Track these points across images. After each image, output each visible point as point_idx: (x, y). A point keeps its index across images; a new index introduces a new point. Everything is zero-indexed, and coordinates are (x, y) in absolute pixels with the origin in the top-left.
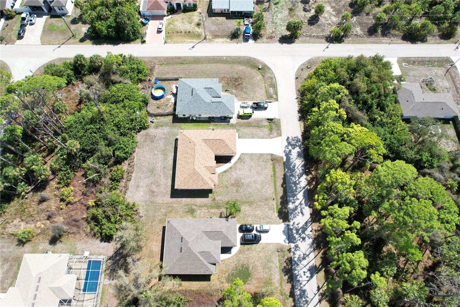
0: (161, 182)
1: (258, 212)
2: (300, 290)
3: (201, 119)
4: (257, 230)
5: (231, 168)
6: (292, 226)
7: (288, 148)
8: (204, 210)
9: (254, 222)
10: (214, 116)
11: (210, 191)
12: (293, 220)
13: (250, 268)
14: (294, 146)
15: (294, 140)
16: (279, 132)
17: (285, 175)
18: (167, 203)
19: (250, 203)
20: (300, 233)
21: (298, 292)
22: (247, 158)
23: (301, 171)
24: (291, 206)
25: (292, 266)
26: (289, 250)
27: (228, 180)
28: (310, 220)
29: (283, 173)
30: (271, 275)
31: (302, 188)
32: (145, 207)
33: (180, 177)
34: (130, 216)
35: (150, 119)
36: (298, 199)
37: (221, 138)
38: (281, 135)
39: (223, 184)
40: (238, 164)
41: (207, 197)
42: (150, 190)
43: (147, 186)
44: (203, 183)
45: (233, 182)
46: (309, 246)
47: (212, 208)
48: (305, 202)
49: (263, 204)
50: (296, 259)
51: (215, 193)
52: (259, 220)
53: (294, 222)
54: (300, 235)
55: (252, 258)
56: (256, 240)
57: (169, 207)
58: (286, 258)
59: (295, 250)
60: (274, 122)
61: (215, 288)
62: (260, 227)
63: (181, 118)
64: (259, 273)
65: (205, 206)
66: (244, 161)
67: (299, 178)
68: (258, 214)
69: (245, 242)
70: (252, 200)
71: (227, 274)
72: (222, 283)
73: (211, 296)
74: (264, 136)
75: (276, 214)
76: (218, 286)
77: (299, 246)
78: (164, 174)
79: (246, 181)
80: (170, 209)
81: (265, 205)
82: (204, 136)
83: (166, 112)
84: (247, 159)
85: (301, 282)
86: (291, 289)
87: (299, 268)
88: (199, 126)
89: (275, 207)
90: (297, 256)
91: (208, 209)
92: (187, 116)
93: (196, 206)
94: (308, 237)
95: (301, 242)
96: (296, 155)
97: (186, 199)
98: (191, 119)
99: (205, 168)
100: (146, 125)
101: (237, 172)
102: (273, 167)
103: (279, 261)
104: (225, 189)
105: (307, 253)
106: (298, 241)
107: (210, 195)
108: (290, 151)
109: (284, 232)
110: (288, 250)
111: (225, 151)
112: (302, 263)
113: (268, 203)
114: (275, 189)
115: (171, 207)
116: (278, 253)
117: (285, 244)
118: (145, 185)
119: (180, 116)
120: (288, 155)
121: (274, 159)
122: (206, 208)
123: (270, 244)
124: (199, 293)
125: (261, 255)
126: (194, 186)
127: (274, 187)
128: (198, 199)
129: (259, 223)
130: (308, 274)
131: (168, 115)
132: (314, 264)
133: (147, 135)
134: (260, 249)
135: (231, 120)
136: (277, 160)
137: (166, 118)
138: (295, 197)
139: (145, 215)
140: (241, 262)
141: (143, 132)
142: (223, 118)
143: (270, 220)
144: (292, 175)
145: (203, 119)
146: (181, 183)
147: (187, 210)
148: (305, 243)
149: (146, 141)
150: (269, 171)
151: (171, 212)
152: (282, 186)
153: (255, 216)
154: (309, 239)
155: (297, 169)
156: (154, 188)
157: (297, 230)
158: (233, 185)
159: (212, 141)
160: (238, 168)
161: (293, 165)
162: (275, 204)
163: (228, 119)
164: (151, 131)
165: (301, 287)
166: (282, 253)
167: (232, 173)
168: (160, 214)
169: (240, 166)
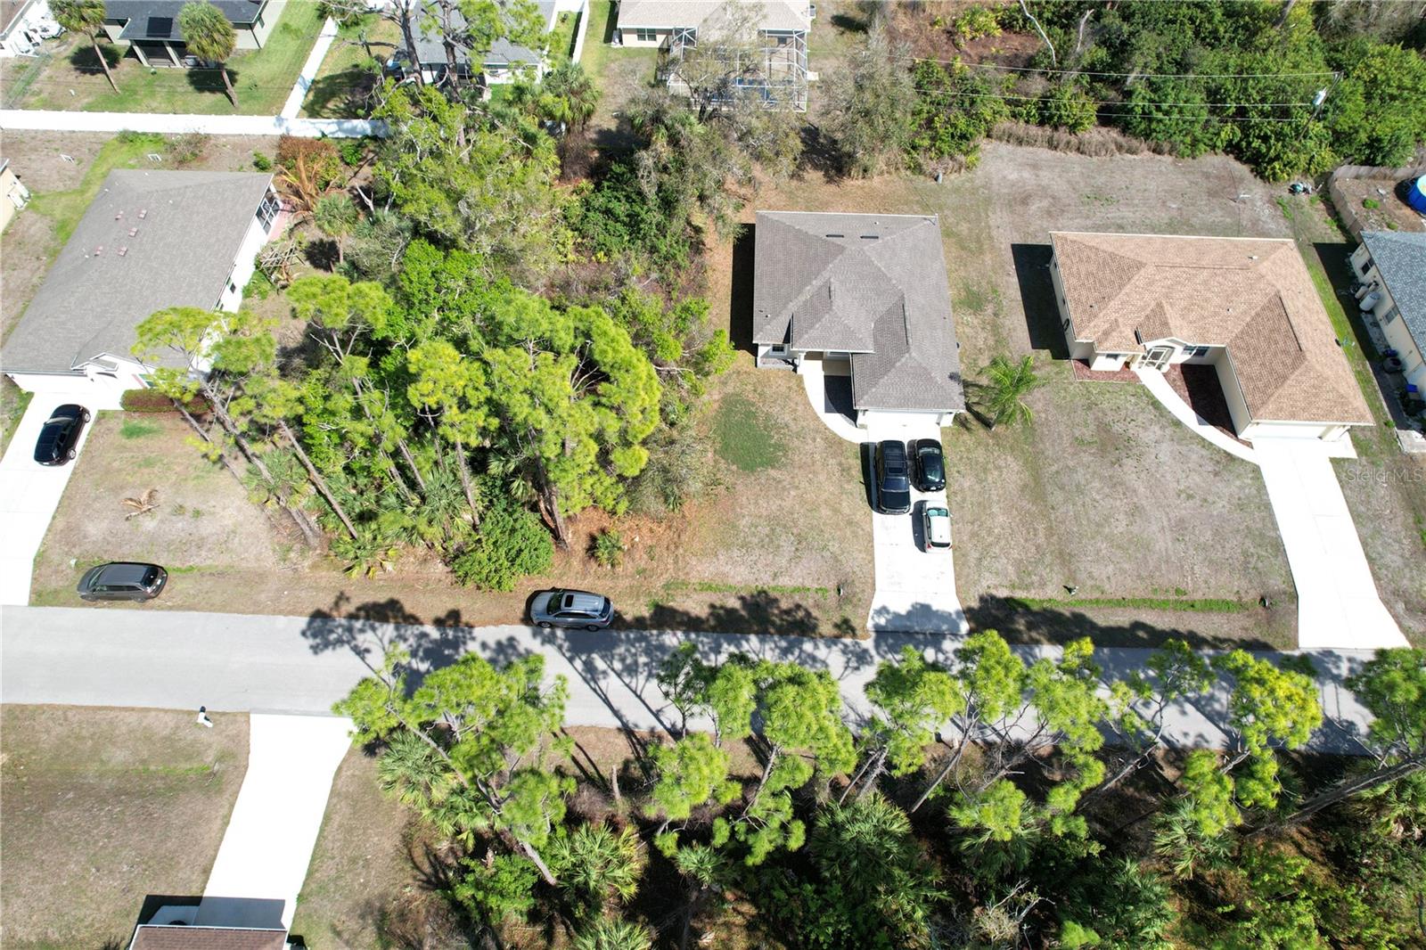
1: (1001, 518)
8: (983, 338)
9: (959, 498)
11: (1061, 352)
13: (772, 472)
17: (1195, 639)
18: (991, 238)
19: (1036, 489)
21: (671, 638)
22: (1241, 488)
24: (1049, 652)
25: (779, 631)
26: (846, 627)
27: (1123, 412)
30: (745, 545)
31: (1148, 716)
32: (968, 184)
35: (1304, 182)
37: (1307, 352)
40: (1204, 452)
41: (1037, 343)
42: (1028, 196)
43: (1044, 189)
44: (1091, 302)
45: (1117, 428)
49: (1041, 540)
50: (807, 646)
51: (1056, 369)
52: (969, 517)
55: (810, 481)
57: (978, 241)
58: (815, 613)
63: (1346, 262)
64: (754, 502)
65: (1000, 341)
67: (1196, 705)
68: (992, 516)
70: (1051, 500)
71: (752, 397)
72: (725, 384)
74: (1386, 567)
75: (1002, 593)
77: (866, 670)
80: (973, 246)
81: (1038, 547)
82: (1298, 305)
83: (1358, 226)
84: (1233, 487)
86: (687, 614)
89: (1035, 594)
90: (822, 652)
91: (989, 348)
92: (1366, 277)
93: (996, 315)
97: (1017, 286)
98: (1359, 292)
101: (1165, 447)
102: (1226, 601)
103: (803, 590)
104: (1079, 401)
107: (1045, 354)
108: (1341, 681)
109: (925, 609)
110: (846, 621)
111: (1250, 378)
113: (1048, 559)
114: (1122, 603)
115: (980, 247)
116: (832, 584)
117: (871, 612)
118: (1043, 183)
120: (1317, 668)
121: (1272, 607)
122: (991, 342)
123: (870, 551)
126: (1073, 281)
127: (1129, 597)
128: (1023, 319)
131: (1345, 231)
133: (1235, 181)
134: (847, 511)
135: (1415, 433)
136: (1271, 620)
139: (942, 187)
140: (796, 443)
141: (1243, 170)
143: (972, 562)
147: (974, 289)
149: (1207, 178)
150: (1202, 580)
152: (1140, 625)
153: (984, 506)
156: (1040, 204)
158: (1103, 428)
159: (1286, 326)
160: (1184, 449)
162: (1046, 592)
164: (1257, 190)
166: (832, 598)
167: (1155, 428)
169: (1194, 457)
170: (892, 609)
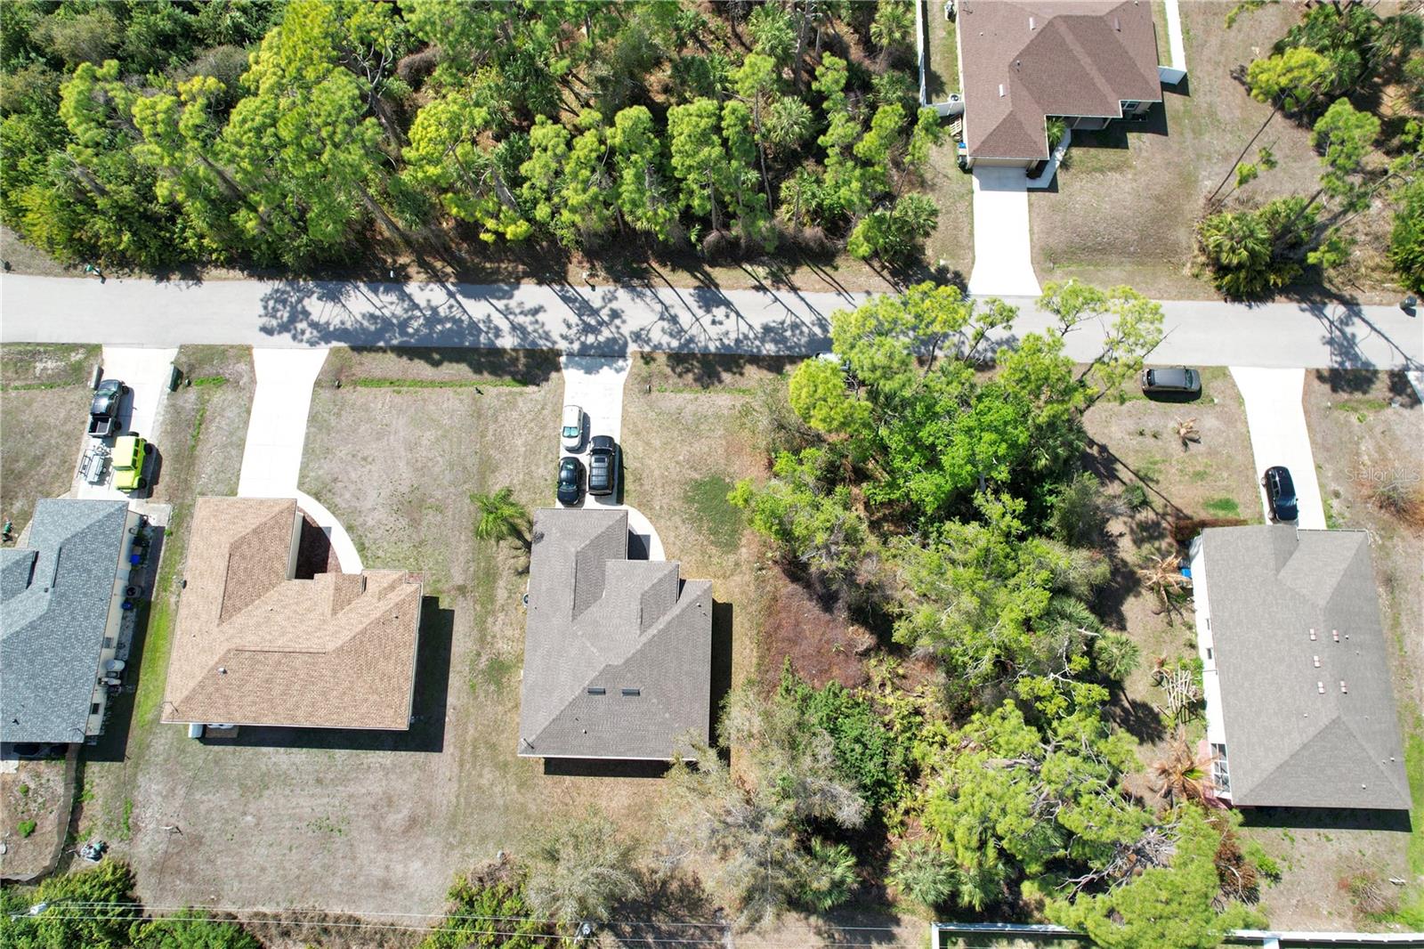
0: (377, 789)
1: (519, 442)
2: (763, 341)
3: (127, 642)
4: (579, 449)
5: (349, 529)
6: (571, 343)
7: (303, 332)
8: (497, 625)
9: (550, 456)
10: (120, 585)
11: (429, 604)
12: (554, 343)
13: (697, 476)
14: (298, 314)
15: (275, 310)
16: (232, 352)
17: (401, 351)
18: (461, 766)
19: (487, 467)
20: (598, 322)
21: (770, 348)
22: (320, 468)
23: (392, 297)
24: (507, 342)
25: (693, 356)
26: (647, 359)
27: (394, 538)
28: (558, 288)
29: (391, 356)
30: (718, 417)
31: (452, 301)
32: (469, 850)
33: (363, 710)
34: (500, 903)
35: (84, 861)
36: (489, 319)
37: (226, 552)
38: (249, 349)
39: (406, 558)
40: (337, 500)
41: (449, 615)
42: (406, 831)
43: (386, 847)
44: (396, 622)
45: (404, 522)
46: (638, 300)
47: (492, 599)
48: (499, 299)
49: (492, 427)
50: (675, 344)
51: (439, 585)
52: (544, 441)
53: (562, 336)
54: (602, 323)
55: (667, 469)
56: (608, 451)
57: (475, 756)
58: (668, 371)
59: (648, 341)
60: (192, 368)
61: (752, 587)
62: (570, 437)
63: (106, 726)
64: (710, 448)
65: (481, 623)
66: (328, 479)
67: (416, 306)
68: (526, 444)
69: (613, 488)
70: (475, 459)
71: (713, 550)
72: (737, 564)
73: (775, 599)
74: (240, 407)
75: (531, 389)
76: (747, 578)
77: (636, 329)
78: (344, 780)
79: (406, 476)
80: (482, 751)
81: (496, 421)
82: (204, 617)
83: (60, 790)
84: (324, 469)
85: (741, 337)
86: (760, 367)
87: (702, 338)
88: (155, 650)
89: (506, 389)
90: (665, 339)
91: (493, 612)
92: (100, 698)
93: (479, 655)
94: (610, 301)
95: (624, 322)
96: (330, 305)
97: (450, 691)
98: (117, 682)
99: (340, 615)
100: (109, 877)
101: (369, 504)
102: (366, 386)
103: (677, 391)
104: (428, 550)
105: (658, 307)
106: (622, 331)
107: (444, 604)
108: (314, 325)
109: (589, 371)
110: (647, 363)
111: (282, 540)
112: (686, 327)
113: (491, 412)
114: (442, 384)
115: (475, 748)
116: (654, 394)
117: (628, 369)
118: (384, 854)
119: (95, 725)
120: (326, 334)
121: (333, 380)
122: (490, 620)
123: (625, 413)
124: (768, 640)
125: (657, 443)
126: (404, 655)
127: (437, 389)
128: (454, 649)
129: (555, 442)
130: (719, 312)
131: (79, 783)
132: (692, 291)
133: (161, 868)
134: (639, 443)
135: (153, 522)
136: (340, 370)
137: (96, 790)
138: (481, 325)
139: (499, 845)
140: (675, 504)
141: (143, 891)
142: (139, 551)
143: (549, 407)
144: (404, 324)
145: (129, 633)
146: (389, 706)
147: (493, 688)
148: (627, 312)
149: (191, 870)
150: (380, 400)
151: (493, 747)
152: (436, 364)
153: (531, 452)
154: (616, 298)
155: (384, 310)
156: (396, 819)
157: (588, 329)
158: (415, 523)
159: (231, 585)
160: (355, 503)
161: (366, 323)
162: (497, 391)
163: (148, 532)
164: (143, 851)
165: (756, 338)
166: (655, 382)
167: (370, 523)
168: (497, 789)
169: (347, 496)
170: (613, 371)
